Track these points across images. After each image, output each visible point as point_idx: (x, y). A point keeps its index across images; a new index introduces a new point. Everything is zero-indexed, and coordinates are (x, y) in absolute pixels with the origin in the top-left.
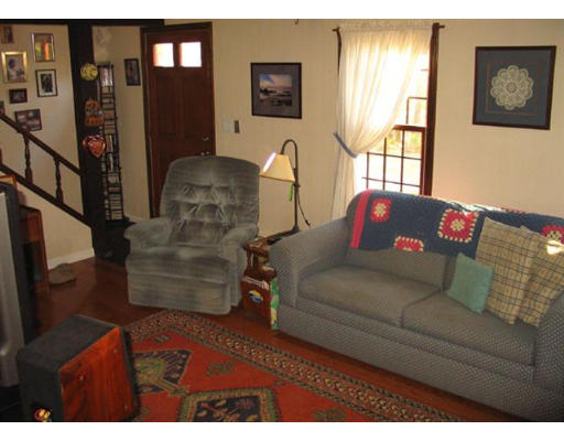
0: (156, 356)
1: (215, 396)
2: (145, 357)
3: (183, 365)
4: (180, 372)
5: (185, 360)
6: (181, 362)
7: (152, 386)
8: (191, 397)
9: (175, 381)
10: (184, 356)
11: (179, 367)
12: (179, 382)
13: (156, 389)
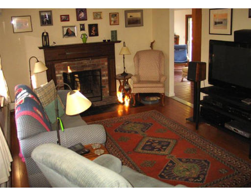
0: (177, 177)
1: (157, 152)
2: (183, 177)
3: (165, 169)
4: (167, 166)
5: (163, 172)
6: (165, 171)
7: (181, 161)
8: (167, 153)
9: (171, 162)
10: (163, 174)
11: (167, 168)
12: (169, 161)
13: (180, 160)
